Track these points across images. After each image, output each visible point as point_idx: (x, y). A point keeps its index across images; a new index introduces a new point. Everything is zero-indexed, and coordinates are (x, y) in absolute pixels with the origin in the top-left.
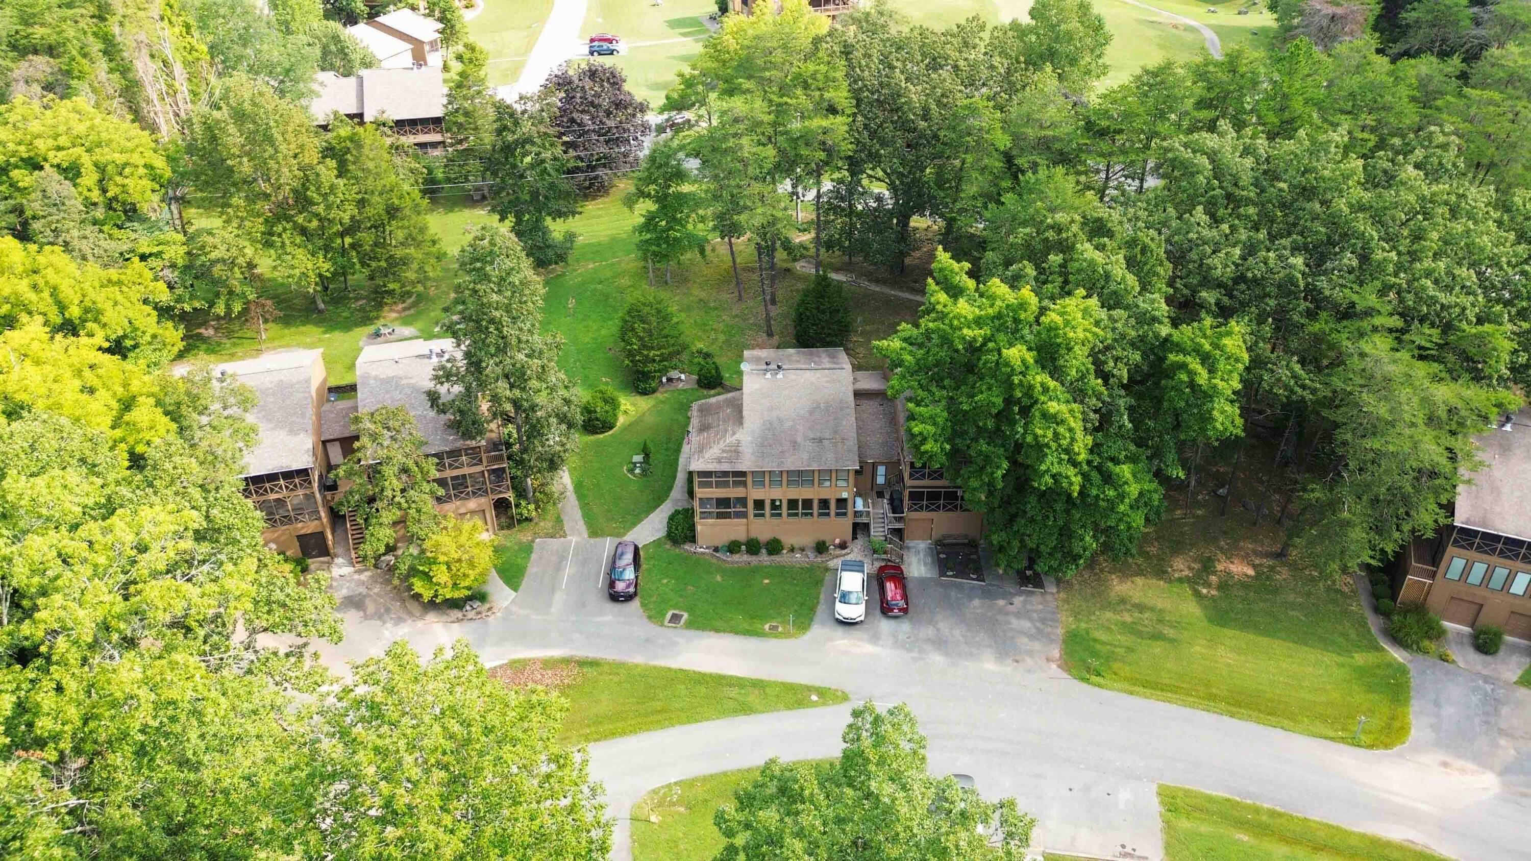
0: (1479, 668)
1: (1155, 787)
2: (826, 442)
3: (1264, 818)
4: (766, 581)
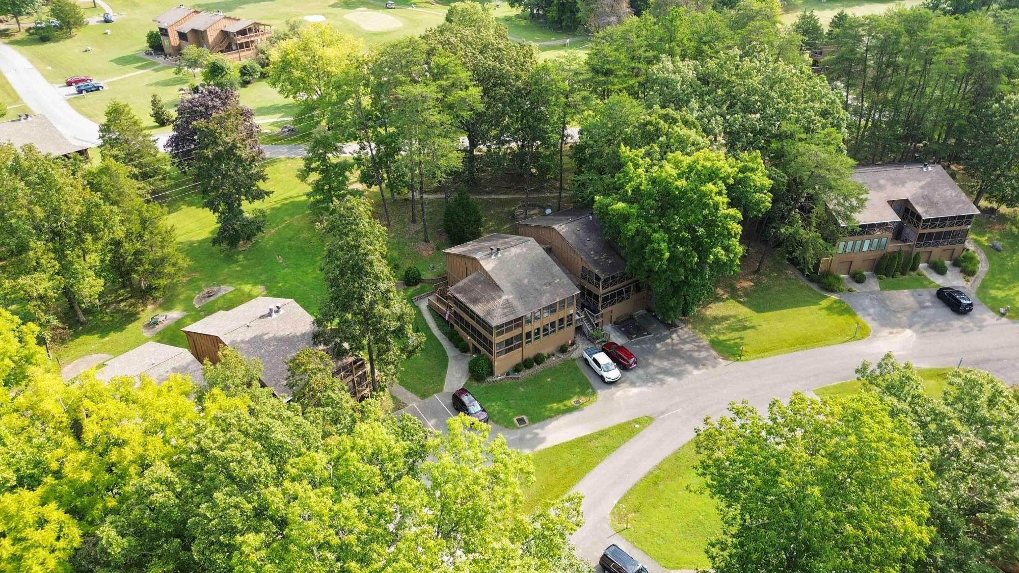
0: (864, 290)
4: (549, 380)
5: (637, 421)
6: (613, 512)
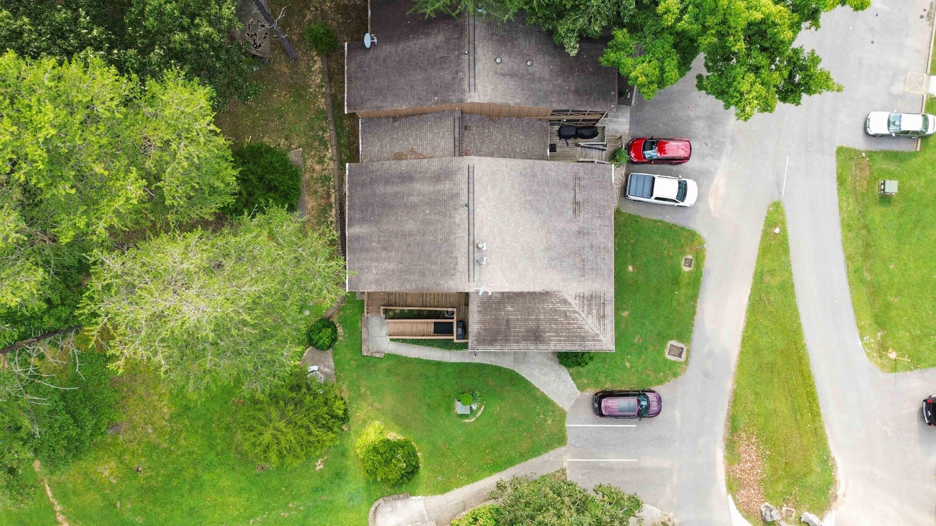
2: (579, 198)
4: (630, 268)
5: (770, 223)
6: (868, 354)
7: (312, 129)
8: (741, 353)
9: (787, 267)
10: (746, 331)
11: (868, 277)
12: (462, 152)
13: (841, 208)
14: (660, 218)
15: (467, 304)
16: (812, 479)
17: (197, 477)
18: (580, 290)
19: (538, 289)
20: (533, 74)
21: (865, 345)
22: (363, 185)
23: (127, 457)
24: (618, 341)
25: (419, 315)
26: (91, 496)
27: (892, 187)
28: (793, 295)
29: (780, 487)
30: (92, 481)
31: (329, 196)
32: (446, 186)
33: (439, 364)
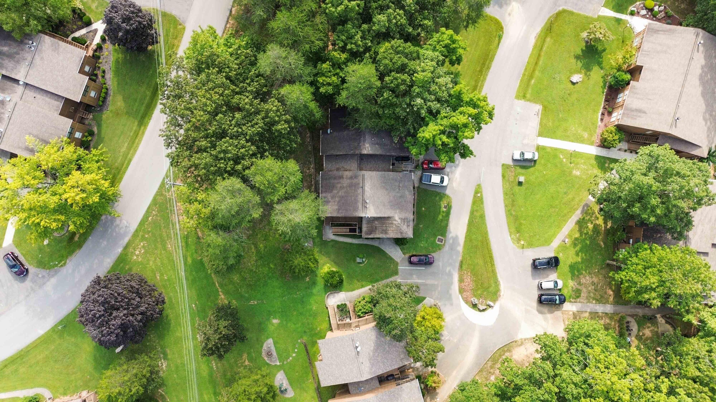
1: (516, 100)
3: (527, 73)
4: (423, 209)
5: (476, 193)
6: (513, 242)
7: (306, 157)
8: (465, 241)
9: (482, 209)
10: (467, 233)
11: (514, 213)
12: (361, 169)
13: (503, 187)
14: (434, 190)
15: (362, 221)
16: (491, 289)
17: (266, 282)
18: (401, 217)
19: (386, 216)
20: (385, 144)
21: (512, 239)
22: (326, 179)
23: (242, 273)
24: (414, 234)
25: (343, 225)
26: (231, 286)
27: (522, 179)
28: (485, 219)
29: (479, 292)
30: (231, 281)
31: (312, 182)
32: (355, 181)
33: (351, 244)
